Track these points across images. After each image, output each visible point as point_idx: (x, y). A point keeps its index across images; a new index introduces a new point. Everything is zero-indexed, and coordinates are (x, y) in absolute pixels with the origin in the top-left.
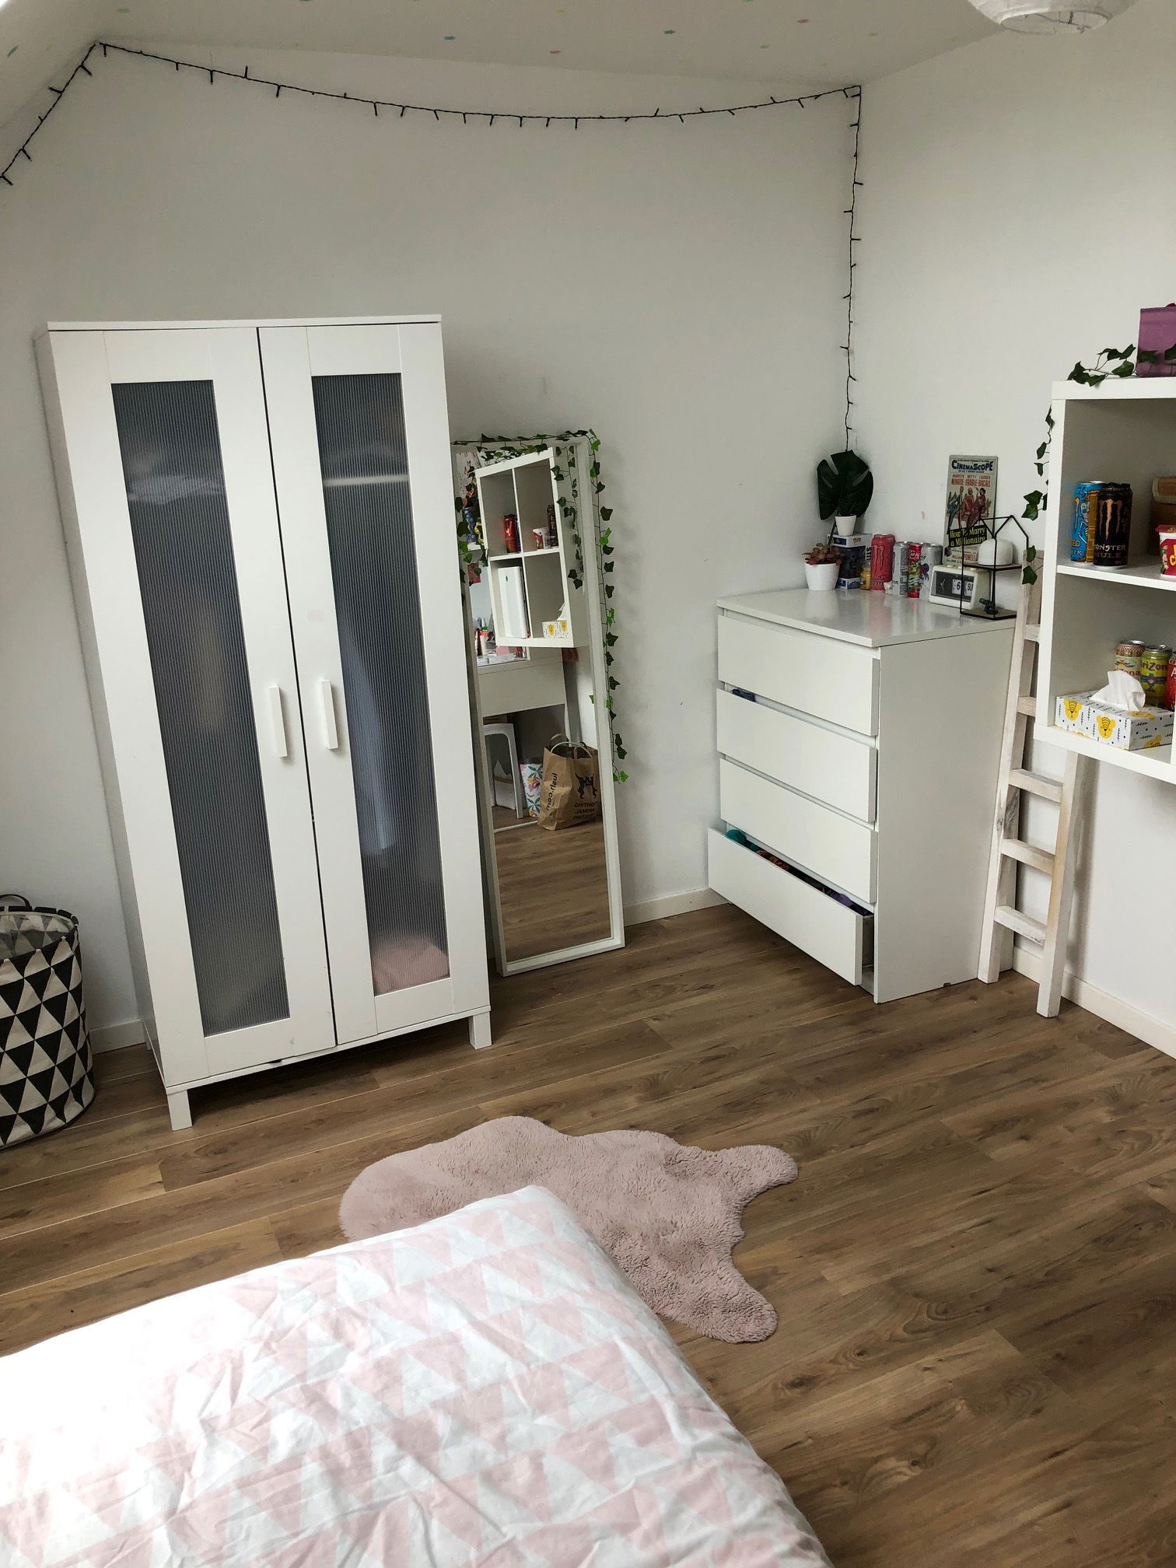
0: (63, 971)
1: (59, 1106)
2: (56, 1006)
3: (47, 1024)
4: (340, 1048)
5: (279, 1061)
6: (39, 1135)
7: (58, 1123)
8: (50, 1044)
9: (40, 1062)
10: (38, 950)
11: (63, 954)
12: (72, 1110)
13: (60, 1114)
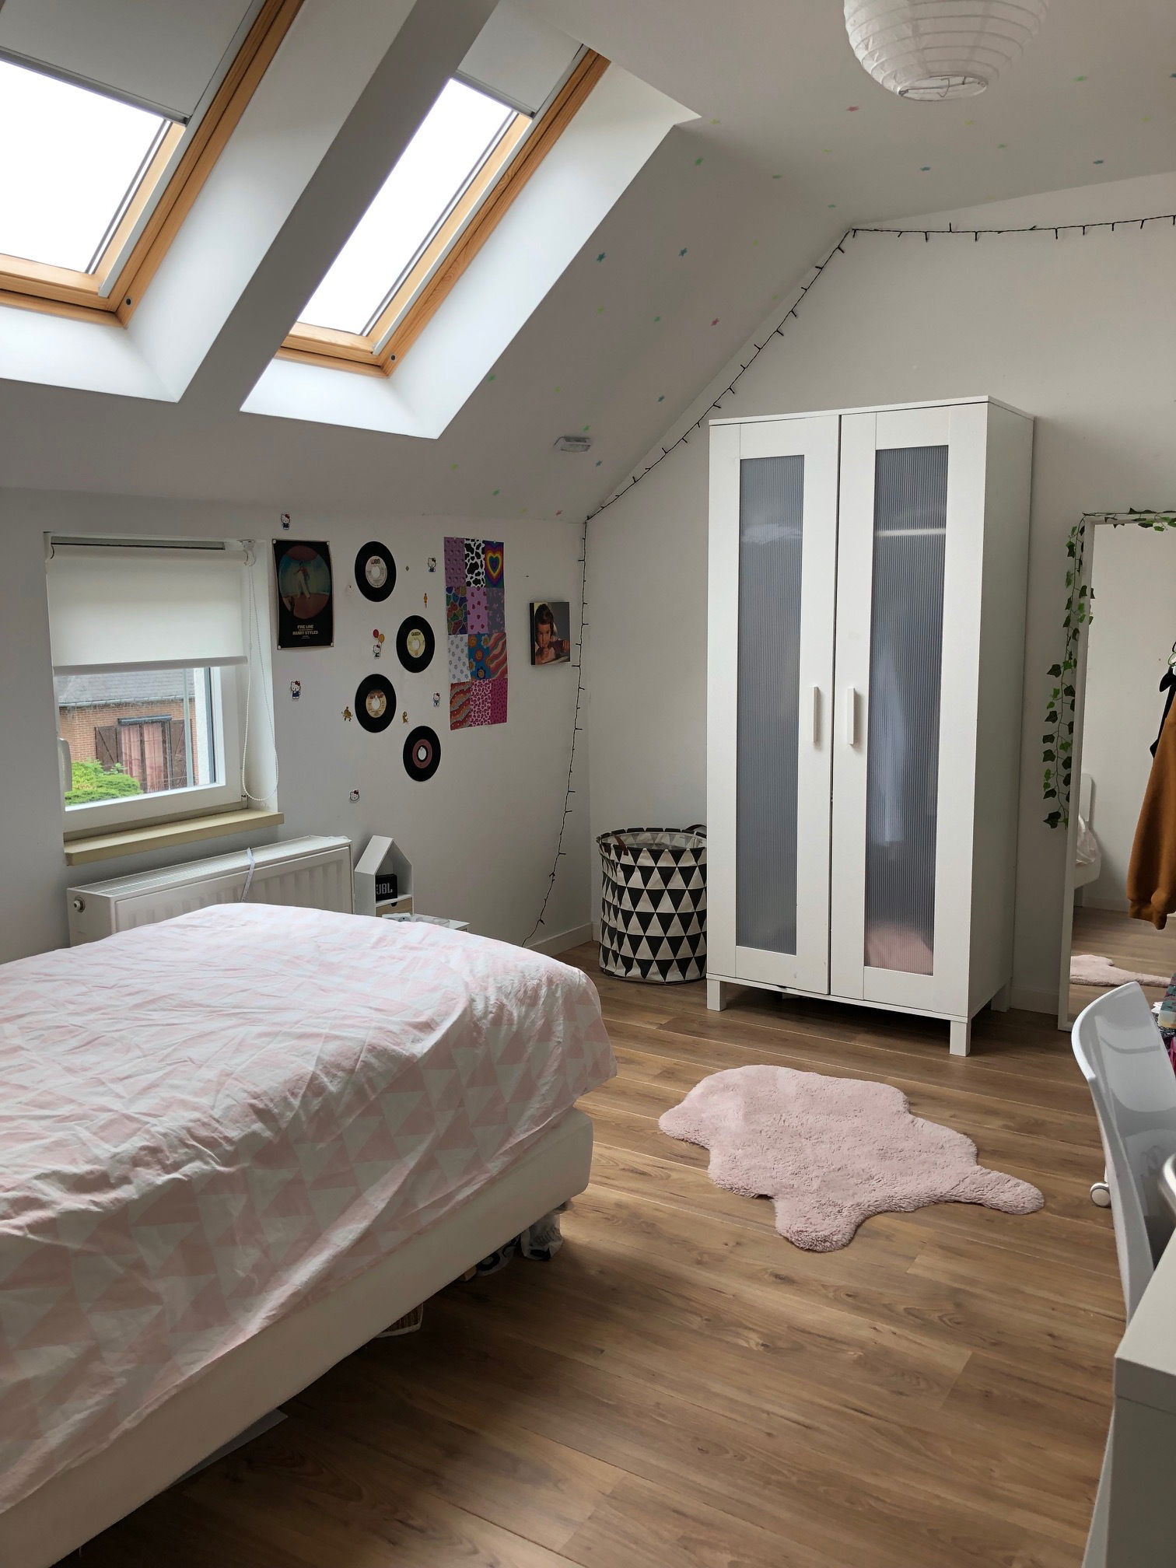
0: (687, 873)
1: (664, 967)
2: (676, 896)
3: (666, 906)
4: (831, 999)
5: (784, 987)
6: (643, 981)
7: (659, 978)
8: (666, 920)
9: (655, 929)
10: (667, 850)
11: (687, 861)
12: (674, 975)
13: (664, 973)
